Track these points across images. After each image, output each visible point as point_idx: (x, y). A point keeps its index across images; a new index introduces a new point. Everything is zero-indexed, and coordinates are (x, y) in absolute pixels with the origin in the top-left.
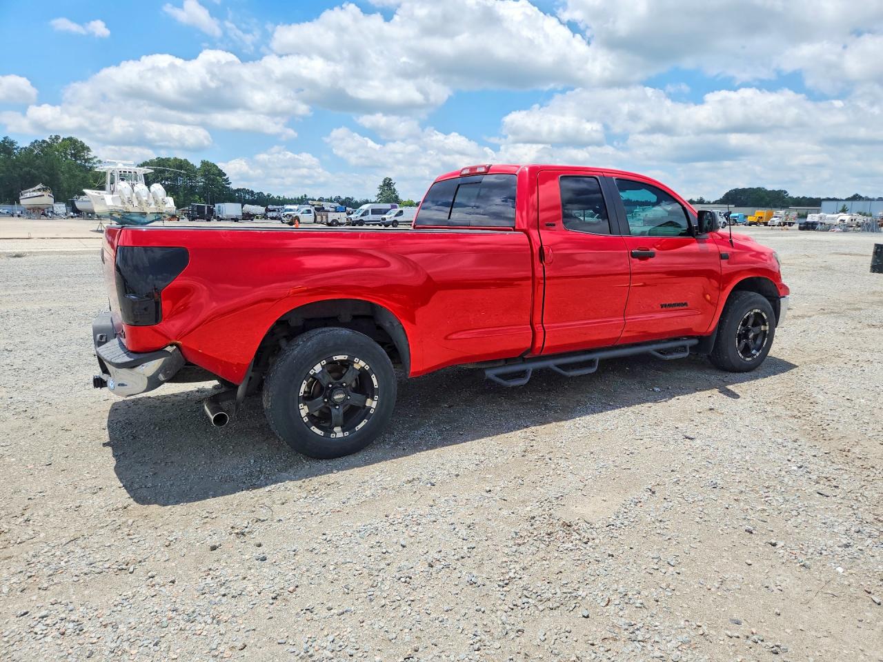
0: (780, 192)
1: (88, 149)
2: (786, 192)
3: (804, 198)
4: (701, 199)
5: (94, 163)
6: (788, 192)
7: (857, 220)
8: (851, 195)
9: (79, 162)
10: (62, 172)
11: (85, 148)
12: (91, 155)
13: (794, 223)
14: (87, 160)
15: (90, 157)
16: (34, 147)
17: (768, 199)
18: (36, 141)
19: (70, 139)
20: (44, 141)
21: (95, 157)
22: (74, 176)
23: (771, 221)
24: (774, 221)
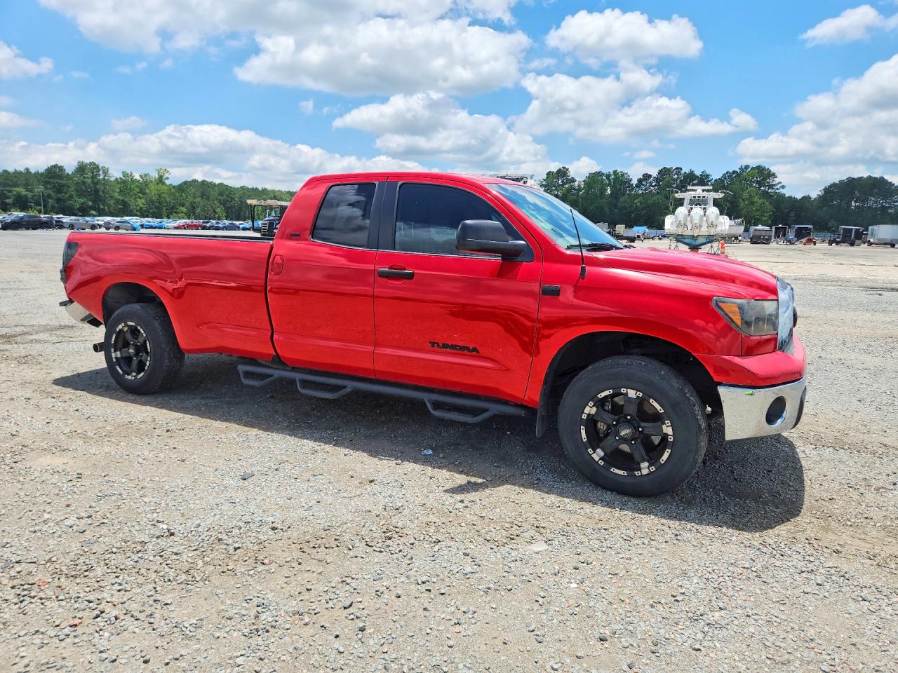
1: (774, 175)
5: (777, 189)
9: (762, 188)
10: (743, 199)
11: (771, 175)
12: (777, 180)
14: (771, 186)
15: (774, 183)
16: (725, 178)
18: (728, 172)
19: (758, 167)
20: (734, 172)
21: (780, 183)
22: (752, 203)
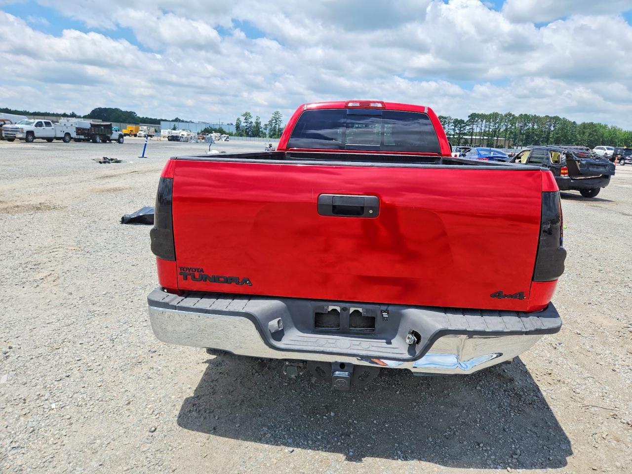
0: (131, 113)
2: (135, 113)
3: (146, 118)
4: (73, 113)
6: (137, 113)
7: (191, 135)
8: (174, 119)
13: (153, 136)
17: (124, 117)
23: (139, 134)
24: (141, 134)
